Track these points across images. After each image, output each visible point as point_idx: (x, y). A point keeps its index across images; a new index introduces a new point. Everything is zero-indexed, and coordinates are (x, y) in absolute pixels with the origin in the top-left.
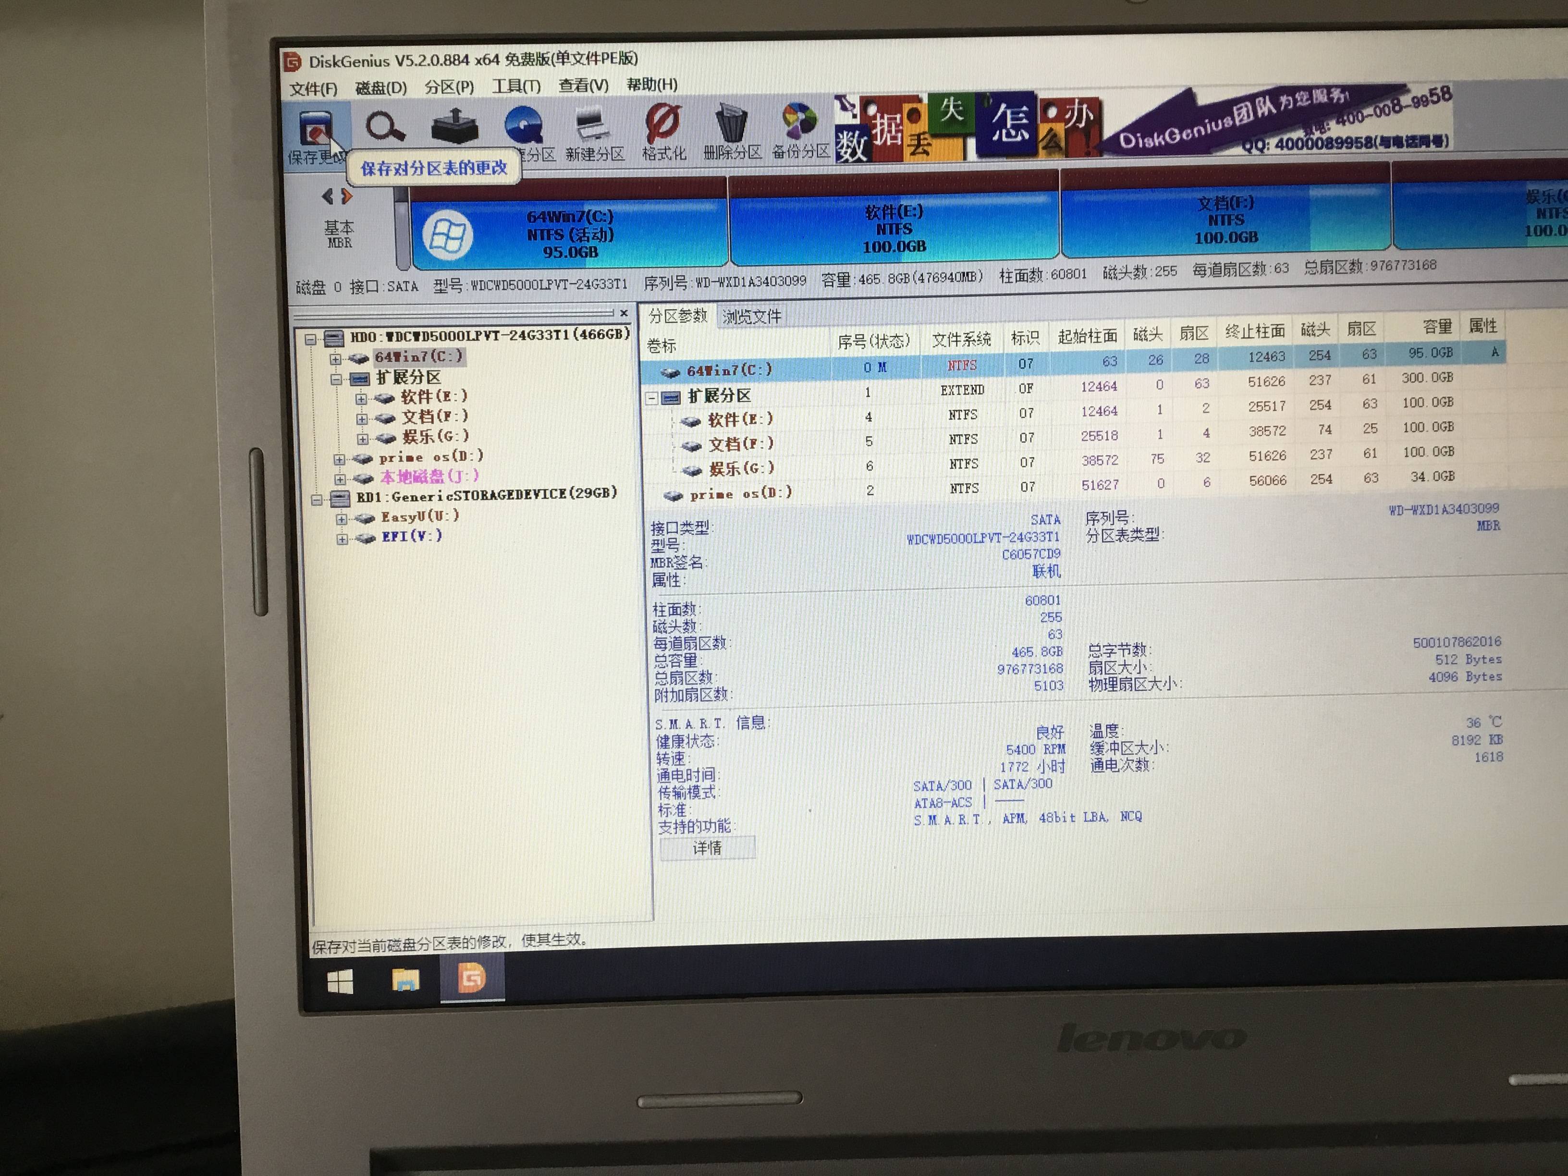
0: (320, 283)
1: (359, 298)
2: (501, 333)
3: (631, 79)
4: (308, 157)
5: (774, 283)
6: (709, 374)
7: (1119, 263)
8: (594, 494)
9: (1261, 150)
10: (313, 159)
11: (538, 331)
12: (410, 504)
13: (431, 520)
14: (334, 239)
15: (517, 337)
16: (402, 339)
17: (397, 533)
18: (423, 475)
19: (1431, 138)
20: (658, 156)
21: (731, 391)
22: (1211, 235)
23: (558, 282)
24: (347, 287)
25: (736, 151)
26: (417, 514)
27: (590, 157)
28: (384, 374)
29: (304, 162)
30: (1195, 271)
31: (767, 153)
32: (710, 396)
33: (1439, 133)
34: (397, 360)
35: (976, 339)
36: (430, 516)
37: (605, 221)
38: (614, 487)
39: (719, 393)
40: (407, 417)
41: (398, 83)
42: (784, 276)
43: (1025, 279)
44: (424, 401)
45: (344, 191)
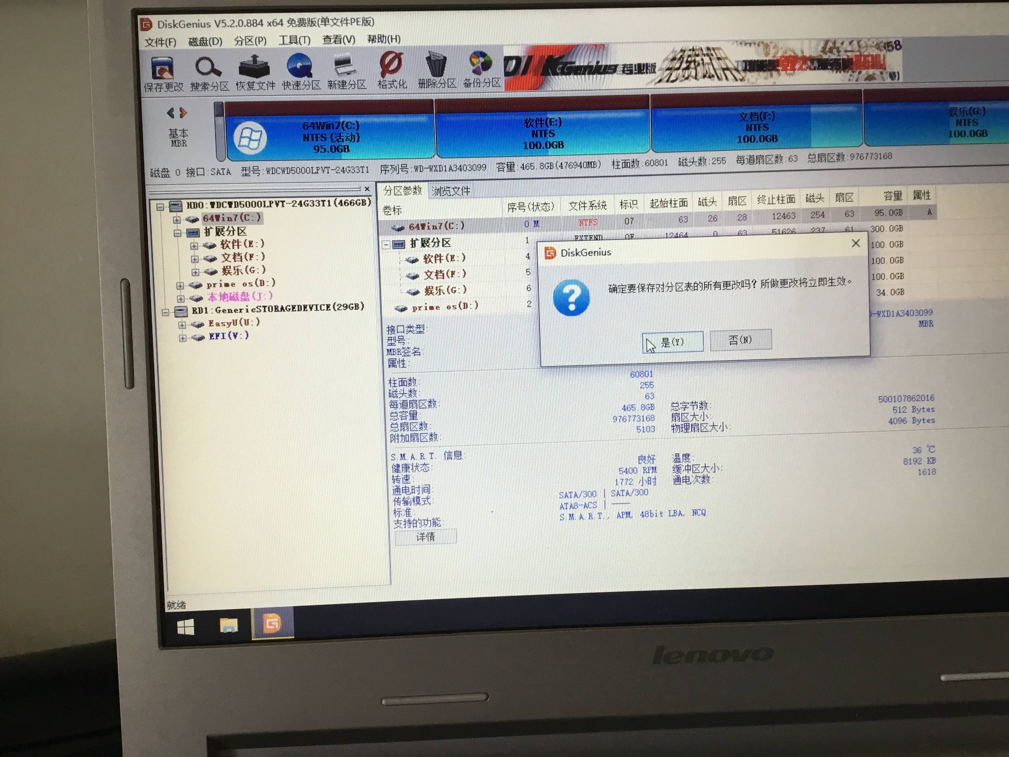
0: (166, 170)
1: (191, 180)
2: (286, 202)
3: (370, 35)
4: (158, 87)
5: (465, 169)
6: (423, 228)
7: (689, 155)
8: (349, 308)
10: (161, 88)
11: (310, 201)
12: (227, 314)
13: (241, 325)
14: (175, 141)
15: (296, 205)
16: (220, 207)
17: (219, 334)
18: (235, 296)
19: (888, 74)
20: (388, 86)
21: (438, 240)
22: (748, 137)
23: (323, 168)
24: (184, 173)
25: (439, 83)
26: (232, 321)
27: (343, 86)
28: (209, 229)
29: (155, 91)
31: (460, 84)
32: (424, 243)
33: (893, 71)
34: (218, 220)
35: (597, 205)
36: (240, 323)
37: (354, 128)
38: (362, 303)
39: (430, 241)
40: (225, 257)
41: (216, 38)
42: (472, 165)
43: (628, 166)
44: (236, 247)
45: (181, 110)
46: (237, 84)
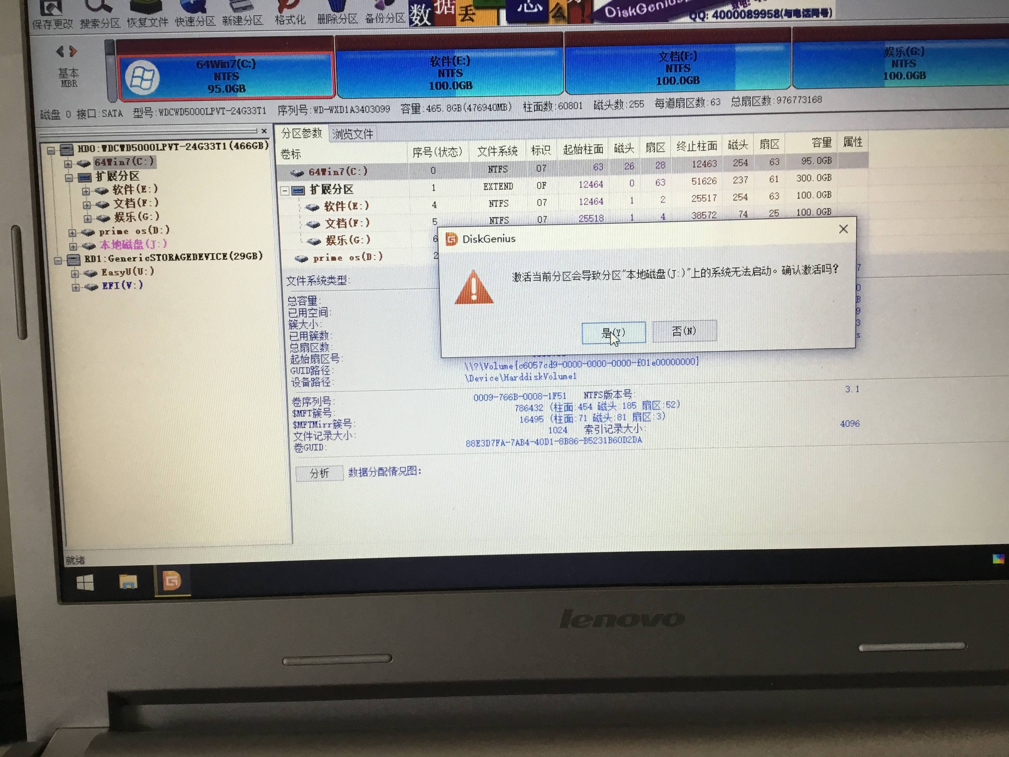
0: (57, 112)
1: (83, 122)
2: (180, 145)
4: (47, 24)
5: (367, 111)
6: (324, 174)
7: (604, 98)
8: (247, 257)
9: (703, 19)
10: (49, 25)
11: (205, 144)
12: (121, 263)
13: (135, 274)
14: (65, 81)
15: (191, 148)
16: (112, 150)
17: (113, 283)
18: (129, 243)
19: (820, 11)
20: (286, 22)
21: (340, 186)
22: (668, 78)
23: (218, 109)
24: (74, 114)
25: (340, 18)
26: (125, 270)
27: (238, 22)
28: (101, 174)
29: (43, 28)
30: (656, 104)
31: (361, 19)
32: (325, 190)
33: (825, 7)
34: (110, 164)
35: (508, 151)
36: (134, 272)
37: (250, 67)
38: (260, 252)
39: (331, 187)
40: (117, 203)
42: (375, 106)
43: (541, 109)
44: (128, 193)
45: (71, 48)
46: (128, 21)
